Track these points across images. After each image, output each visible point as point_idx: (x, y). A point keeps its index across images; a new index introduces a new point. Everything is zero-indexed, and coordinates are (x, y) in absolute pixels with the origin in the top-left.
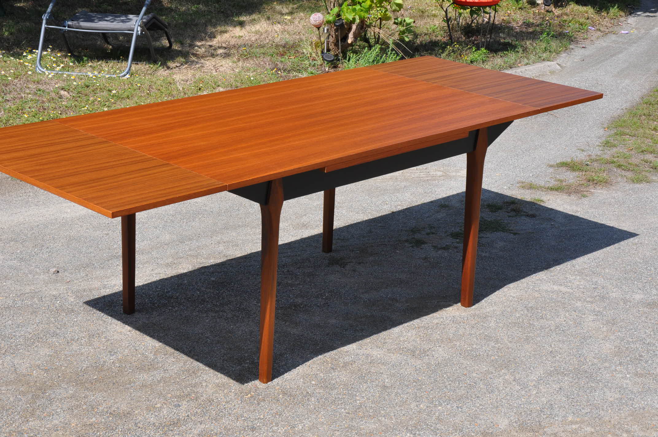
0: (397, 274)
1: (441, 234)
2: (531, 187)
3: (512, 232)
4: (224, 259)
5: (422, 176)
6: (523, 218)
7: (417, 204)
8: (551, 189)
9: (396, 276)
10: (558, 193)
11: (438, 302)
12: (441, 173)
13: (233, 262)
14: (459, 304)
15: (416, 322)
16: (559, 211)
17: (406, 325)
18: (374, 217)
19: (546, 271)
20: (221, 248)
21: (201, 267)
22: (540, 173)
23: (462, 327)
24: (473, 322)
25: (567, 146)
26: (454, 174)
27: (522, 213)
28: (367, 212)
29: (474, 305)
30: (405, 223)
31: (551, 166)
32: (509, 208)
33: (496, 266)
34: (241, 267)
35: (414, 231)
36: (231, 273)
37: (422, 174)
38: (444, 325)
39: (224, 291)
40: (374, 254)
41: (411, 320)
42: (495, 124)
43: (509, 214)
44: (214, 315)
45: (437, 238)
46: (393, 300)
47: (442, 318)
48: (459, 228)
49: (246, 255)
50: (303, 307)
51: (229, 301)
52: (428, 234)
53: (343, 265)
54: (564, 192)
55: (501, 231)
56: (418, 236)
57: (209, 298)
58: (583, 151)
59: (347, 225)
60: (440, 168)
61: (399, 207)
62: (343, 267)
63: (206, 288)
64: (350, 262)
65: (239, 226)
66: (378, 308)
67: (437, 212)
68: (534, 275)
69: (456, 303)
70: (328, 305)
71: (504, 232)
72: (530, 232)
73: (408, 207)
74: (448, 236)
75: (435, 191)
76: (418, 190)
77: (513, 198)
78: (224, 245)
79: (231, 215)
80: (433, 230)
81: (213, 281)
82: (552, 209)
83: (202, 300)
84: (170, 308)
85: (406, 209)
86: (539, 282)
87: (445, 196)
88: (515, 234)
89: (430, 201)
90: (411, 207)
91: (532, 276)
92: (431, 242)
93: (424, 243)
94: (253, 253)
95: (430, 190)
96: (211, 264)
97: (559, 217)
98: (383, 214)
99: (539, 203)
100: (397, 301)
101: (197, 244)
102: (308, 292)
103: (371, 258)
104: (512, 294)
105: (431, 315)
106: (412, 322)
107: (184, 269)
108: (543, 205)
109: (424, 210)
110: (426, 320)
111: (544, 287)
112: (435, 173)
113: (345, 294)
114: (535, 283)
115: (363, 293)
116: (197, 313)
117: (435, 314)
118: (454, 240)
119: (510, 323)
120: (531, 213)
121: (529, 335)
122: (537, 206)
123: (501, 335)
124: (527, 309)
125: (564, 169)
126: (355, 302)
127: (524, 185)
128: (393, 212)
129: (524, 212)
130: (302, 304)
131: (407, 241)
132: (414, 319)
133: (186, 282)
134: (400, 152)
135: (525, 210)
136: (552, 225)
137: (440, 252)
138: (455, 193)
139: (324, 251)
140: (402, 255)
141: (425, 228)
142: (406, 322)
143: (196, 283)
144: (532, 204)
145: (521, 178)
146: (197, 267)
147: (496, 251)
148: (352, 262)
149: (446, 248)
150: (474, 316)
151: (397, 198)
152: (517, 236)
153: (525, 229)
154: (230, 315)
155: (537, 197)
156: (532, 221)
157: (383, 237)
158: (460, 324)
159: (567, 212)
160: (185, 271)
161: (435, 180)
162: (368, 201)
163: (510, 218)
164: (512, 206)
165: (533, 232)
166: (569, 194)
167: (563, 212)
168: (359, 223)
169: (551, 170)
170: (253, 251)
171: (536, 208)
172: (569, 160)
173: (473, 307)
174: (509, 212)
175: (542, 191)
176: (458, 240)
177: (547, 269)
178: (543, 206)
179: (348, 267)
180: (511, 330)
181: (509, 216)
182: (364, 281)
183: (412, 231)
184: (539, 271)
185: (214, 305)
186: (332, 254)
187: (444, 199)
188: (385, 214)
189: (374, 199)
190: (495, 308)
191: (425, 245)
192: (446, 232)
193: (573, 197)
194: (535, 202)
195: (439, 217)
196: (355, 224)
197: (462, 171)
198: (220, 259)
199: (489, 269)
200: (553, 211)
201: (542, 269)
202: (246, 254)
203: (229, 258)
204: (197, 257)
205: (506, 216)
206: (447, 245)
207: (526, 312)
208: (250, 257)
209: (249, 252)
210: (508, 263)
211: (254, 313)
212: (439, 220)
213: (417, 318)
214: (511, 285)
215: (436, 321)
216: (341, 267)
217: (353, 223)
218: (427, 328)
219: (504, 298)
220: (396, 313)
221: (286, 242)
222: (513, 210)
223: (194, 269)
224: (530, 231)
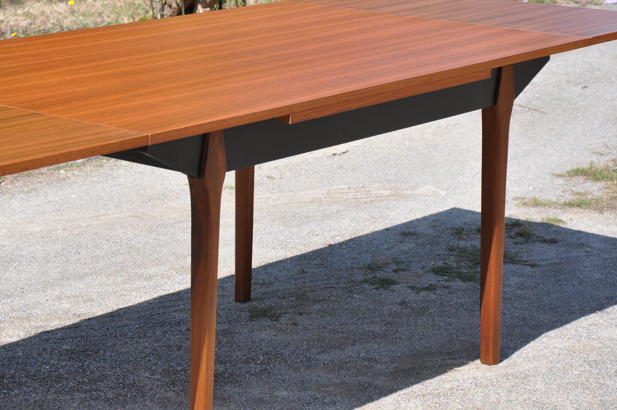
0: (365, 326)
1: (417, 271)
2: (536, 203)
3: (527, 263)
4: (77, 320)
5: (360, 197)
6: (538, 244)
7: (365, 233)
8: (570, 204)
9: (363, 328)
10: (581, 211)
11: (442, 360)
12: (389, 192)
13: (92, 322)
14: (478, 362)
15: (417, 388)
16: (592, 234)
17: (402, 392)
18: (302, 253)
19: (600, 313)
20: (65, 305)
21: (41, 333)
22: (545, 186)
23: (492, 391)
24: (508, 385)
25: (573, 149)
26: (409, 192)
27: (535, 239)
28: (289, 246)
29: (501, 361)
30: (355, 259)
31: (559, 176)
32: (512, 232)
33: (517, 309)
34: (108, 329)
35: (371, 268)
36: (94, 337)
37: (359, 194)
38: (463, 390)
39: (91, 363)
40: (320, 301)
41: (408, 386)
42: (528, 59)
43: (514, 240)
44: (83, 396)
45: (411, 276)
46: (369, 361)
47: (456, 380)
48: (442, 262)
49: (112, 313)
50: (228, 377)
51: (103, 375)
52: (396, 271)
53: (276, 317)
54: (591, 209)
55: (509, 262)
56: (379, 275)
57: (67, 373)
58: (602, 155)
59: (262, 264)
60: (384, 186)
61: (337, 238)
62: (276, 320)
63: (59, 360)
64: (285, 313)
65: (86, 274)
66: (349, 373)
67: (401, 242)
68: (583, 318)
69: (473, 360)
70: (268, 372)
71: (515, 264)
72: (556, 263)
73: (352, 237)
74: (427, 272)
75: (388, 215)
76: (360, 215)
77: (513, 219)
78: (69, 300)
79: (67, 261)
80: (403, 266)
81: (67, 350)
82: (579, 232)
83: (57, 377)
84: (5, 391)
85: (351, 240)
86: (594, 327)
87: (404, 221)
88: (533, 266)
89: (384, 228)
90: (357, 238)
91: (580, 320)
92: (405, 281)
93: (393, 283)
94: (121, 309)
95: (379, 214)
96: (56, 327)
97: (595, 241)
98: (315, 248)
99: (556, 224)
100: (376, 361)
101: (23, 302)
102: (230, 356)
103: (317, 307)
104: (557, 345)
105: (438, 378)
106: (410, 389)
107: (12, 337)
108: (564, 226)
109: (378, 240)
110: (432, 384)
111: (606, 334)
112: (378, 192)
113: (289, 355)
114: (588, 330)
115: (319, 354)
116: (54, 396)
117: (443, 377)
118: (440, 278)
119: (567, 384)
120: (547, 237)
121: (603, 398)
122: (555, 228)
123: (559, 399)
124: (589, 364)
125: (581, 179)
126: (311, 366)
127: (524, 201)
128: (330, 246)
129: (538, 237)
130: (225, 373)
131: (366, 281)
132: (414, 384)
133: (20, 354)
134: (394, 98)
135: (537, 234)
136: (587, 252)
137: (422, 294)
138: (419, 216)
139: (237, 300)
140: (363, 300)
141: (388, 264)
142: (402, 389)
143: (39, 354)
144: (546, 226)
145: (517, 193)
146: (33, 333)
147: (511, 290)
148: (288, 313)
149: (431, 288)
150: (506, 376)
151: (331, 226)
152: (536, 269)
153: (546, 259)
154: (110, 395)
155: (551, 217)
156: (554, 248)
157: (326, 277)
158: (488, 388)
159: (606, 235)
160: (15, 339)
161: (382, 201)
162: (286, 233)
163: (518, 246)
164: (516, 230)
165: (561, 263)
166: (601, 211)
167: (598, 235)
168: (281, 261)
169: (561, 181)
170: (121, 306)
171: (554, 230)
172: (586, 166)
173: (501, 364)
174: (514, 238)
175: (556, 208)
176: (445, 278)
177: (600, 309)
178: (564, 229)
179: (283, 320)
180: (572, 392)
181: (516, 243)
182: (315, 337)
183: (369, 268)
184: (589, 314)
185: (79, 382)
186: (253, 304)
187: (405, 224)
188: (318, 248)
189: (294, 230)
190: (536, 364)
191: (396, 286)
192: (423, 268)
193: (607, 214)
194: (550, 222)
195: (406, 248)
196: (276, 263)
197: (420, 188)
198: (69, 319)
199: (508, 313)
200: (583, 234)
201: (593, 311)
202: (110, 310)
203: (84, 318)
204: (28, 318)
205: (511, 243)
206: (431, 285)
207: (587, 367)
208: (119, 315)
209: (115, 308)
210: (536, 304)
211: (151, 389)
212: (405, 253)
213: (418, 382)
214: (552, 333)
215: (448, 386)
216: (271, 320)
217: (271, 262)
218: (438, 395)
219: (546, 351)
220: (380, 378)
221: (171, 291)
222: (521, 234)
223: (28, 335)
224: (556, 261)
